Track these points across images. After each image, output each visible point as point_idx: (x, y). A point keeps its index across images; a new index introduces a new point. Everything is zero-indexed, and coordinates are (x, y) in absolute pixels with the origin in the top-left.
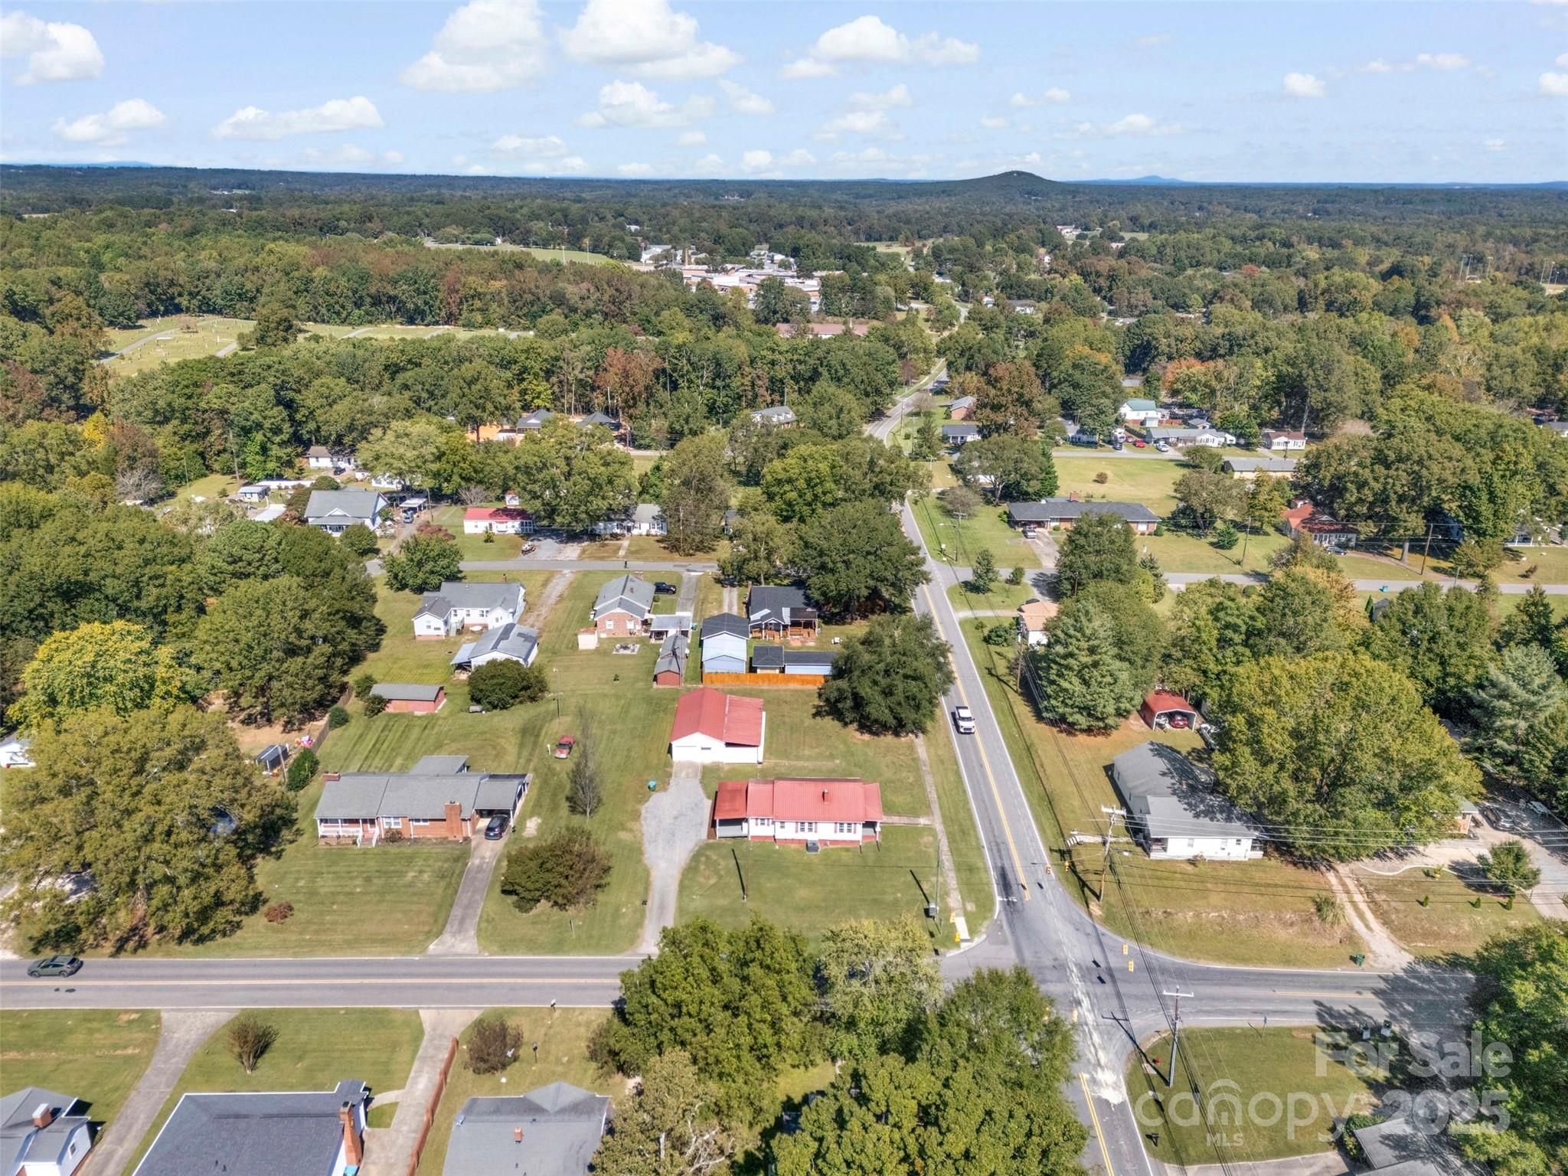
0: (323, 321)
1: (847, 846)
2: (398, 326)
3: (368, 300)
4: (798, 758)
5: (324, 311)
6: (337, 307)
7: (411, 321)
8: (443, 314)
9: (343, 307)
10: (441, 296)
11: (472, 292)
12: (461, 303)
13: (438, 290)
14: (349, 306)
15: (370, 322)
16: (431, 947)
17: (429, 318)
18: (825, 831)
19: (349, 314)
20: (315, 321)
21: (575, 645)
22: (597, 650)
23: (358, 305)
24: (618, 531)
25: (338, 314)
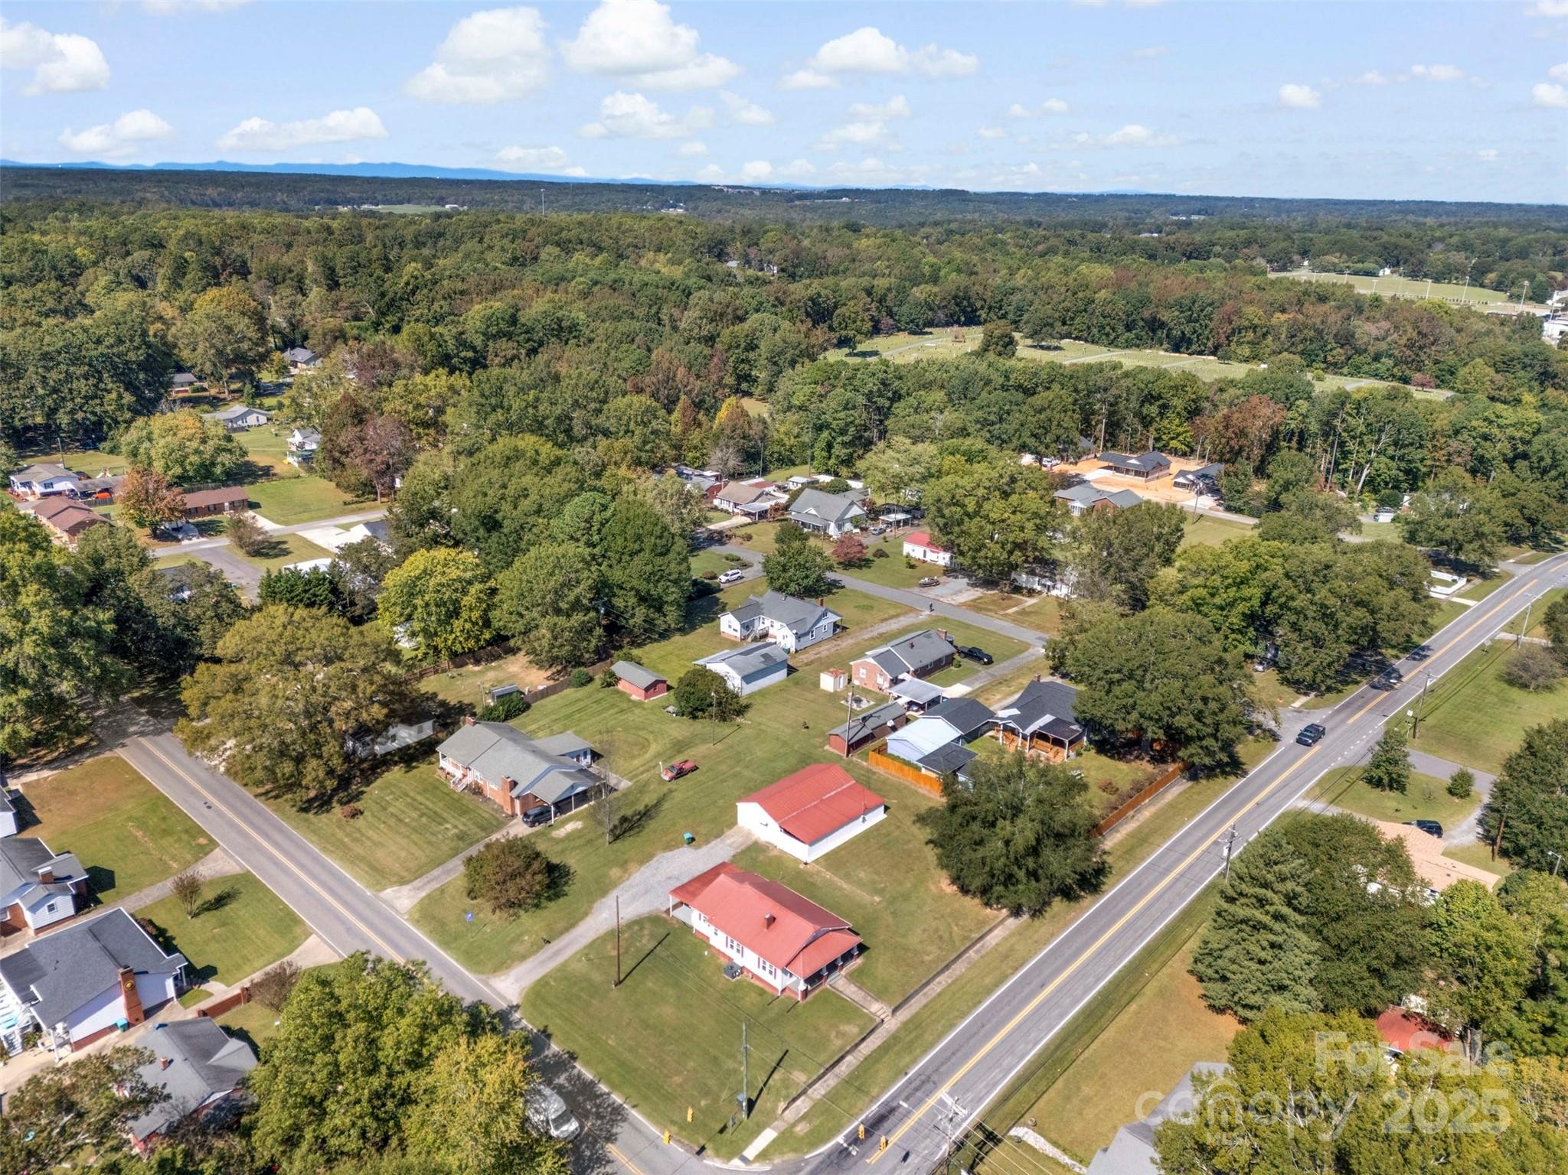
0: (1093, 342)
1: (762, 991)
2: (1162, 353)
3: (1141, 323)
4: (847, 877)
5: (1095, 331)
6: (1108, 329)
7: (1176, 349)
8: (1210, 344)
9: (1113, 329)
10: (1211, 325)
11: (1247, 323)
12: (1233, 333)
13: (1211, 320)
14: (1121, 329)
15: (1138, 346)
16: (389, 891)
17: (1194, 347)
18: (748, 959)
19: (1117, 337)
20: (1086, 341)
21: (816, 684)
22: (830, 694)
23: (1129, 328)
24: (1039, 588)
25: (1108, 335)
